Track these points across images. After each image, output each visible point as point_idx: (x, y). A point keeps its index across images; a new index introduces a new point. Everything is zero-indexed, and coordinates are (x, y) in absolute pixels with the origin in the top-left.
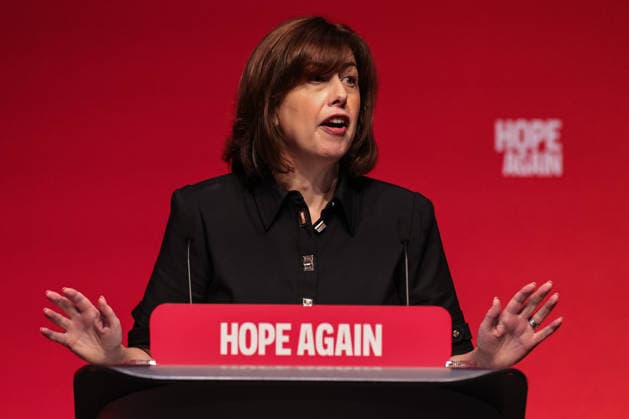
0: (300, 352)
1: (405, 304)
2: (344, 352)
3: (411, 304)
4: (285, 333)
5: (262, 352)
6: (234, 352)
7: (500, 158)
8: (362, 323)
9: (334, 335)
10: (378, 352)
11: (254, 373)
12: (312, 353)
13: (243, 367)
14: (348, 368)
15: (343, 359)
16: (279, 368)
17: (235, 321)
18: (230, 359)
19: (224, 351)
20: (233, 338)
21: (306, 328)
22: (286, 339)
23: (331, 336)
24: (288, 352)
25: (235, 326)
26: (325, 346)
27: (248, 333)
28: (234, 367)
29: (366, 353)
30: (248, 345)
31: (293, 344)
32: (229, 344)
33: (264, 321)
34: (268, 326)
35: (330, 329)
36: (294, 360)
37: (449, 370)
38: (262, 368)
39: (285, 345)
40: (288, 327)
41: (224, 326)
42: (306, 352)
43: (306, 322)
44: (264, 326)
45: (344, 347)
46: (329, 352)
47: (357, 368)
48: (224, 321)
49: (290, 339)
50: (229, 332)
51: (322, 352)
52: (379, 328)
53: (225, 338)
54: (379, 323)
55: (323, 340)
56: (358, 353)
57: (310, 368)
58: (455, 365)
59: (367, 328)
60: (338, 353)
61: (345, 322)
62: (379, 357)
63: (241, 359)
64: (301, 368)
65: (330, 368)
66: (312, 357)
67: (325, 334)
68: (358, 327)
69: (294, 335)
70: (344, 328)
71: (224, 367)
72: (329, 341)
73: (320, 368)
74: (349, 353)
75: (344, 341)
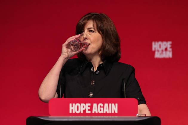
0: (93, 112)
1: (124, 97)
2: (106, 112)
3: (126, 97)
4: (89, 106)
5: (82, 112)
6: (74, 112)
7: (154, 53)
8: (112, 103)
9: (103, 107)
10: (116, 112)
11: (80, 118)
12: (97, 112)
13: (76, 117)
14: (107, 117)
15: (106, 114)
16: (87, 117)
17: (74, 103)
18: (72, 114)
19: (71, 112)
20: (73, 108)
21: (95, 105)
22: (89, 108)
23: (102, 107)
24: (89, 112)
25: (74, 104)
26: (101, 110)
27: (78, 107)
28: (74, 117)
29: (113, 112)
30: (78, 110)
31: (91, 110)
32: (72, 110)
33: (83, 103)
34: (84, 104)
35: (102, 105)
36: (91, 114)
37: (137, 117)
38: (82, 117)
39: (89, 110)
40: (89, 104)
41: (71, 105)
42: (95, 112)
43: (95, 103)
44: (82, 104)
46: (102, 112)
47: (110, 117)
48: (71, 103)
49: (90, 108)
51: (100, 112)
52: (117, 105)
53: (71, 108)
54: (116, 103)
56: (110, 112)
57: (96, 117)
58: (139, 115)
59: (113, 105)
60: (105, 112)
61: (106, 103)
62: (116, 114)
63: (76, 114)
64: (94, 117)
65: (102, 117)
66: (97, 114)
67: (101, 107)
68: (110, 104)
69: (91, 107)
70: (106, 105)
71: (71, 117)
73: (99, 117)
74: (108, 112)
75: (106, 109)
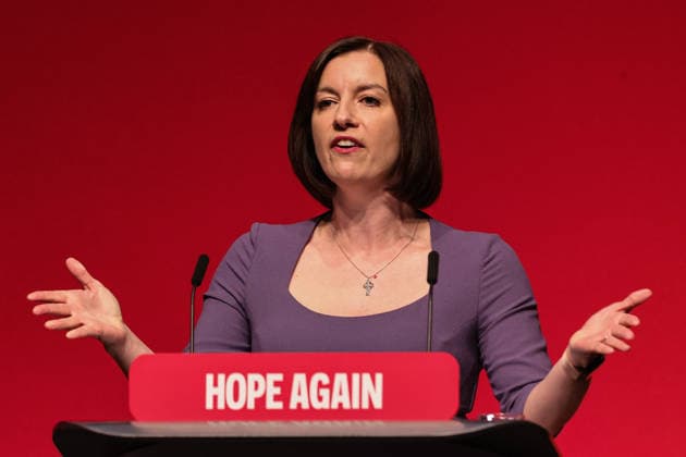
0: (293, 406)
2: (340, 405)
4: (276, 384)
5: (251, 406)
6: (221, 406)
8: (361, 371)
9: (330, 386)
10: (378, 404)
12: (305, 406)
14: (347, 423)
15: (340, 414)
17: (221, 372)
18: (216, 414)
19: (209, 405)
20: (219, 391)
21: (299, 379)
22: (278, 391)
23: (326, 387)
24: (279, 405)
25: (221, 377)
26: (320, 399)
27: (236, 384)
29: (365, 405)
30: (236, 398)
31: (285, 396)
32: (215, 398)
33: (254, 371)
34: (256, 377)
35: (325, 379)
36: (286, 414)
39: (276, 398)
40: (279, 377)
41: (210, 378)
42: (299, 405)
43: (300, 371)
44: (253, 377)
45: (340, 399)
46: (325, 405)
48: (210, 371)
49: (282, 391)
50: (216, 384)
51: (317, 405)
52: (379, 377)
53: (210, 391)
54: (379, 372)
55: (318, 392)
56: (356, 405)
59: (367, 377)
60: (335, 406)
61: (341, 371)
62: (378, 411)
63: (228, 414)
65: (326, 423)
66: (306, 411)
67: (320, 385)
68: (356, 377)
69: (286, 388)
70: (341, 378)
72: (325, 393)
73: (316, 423)
74: (346, 406)
75: (341, 393)
